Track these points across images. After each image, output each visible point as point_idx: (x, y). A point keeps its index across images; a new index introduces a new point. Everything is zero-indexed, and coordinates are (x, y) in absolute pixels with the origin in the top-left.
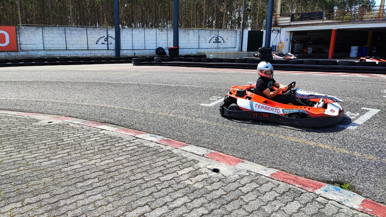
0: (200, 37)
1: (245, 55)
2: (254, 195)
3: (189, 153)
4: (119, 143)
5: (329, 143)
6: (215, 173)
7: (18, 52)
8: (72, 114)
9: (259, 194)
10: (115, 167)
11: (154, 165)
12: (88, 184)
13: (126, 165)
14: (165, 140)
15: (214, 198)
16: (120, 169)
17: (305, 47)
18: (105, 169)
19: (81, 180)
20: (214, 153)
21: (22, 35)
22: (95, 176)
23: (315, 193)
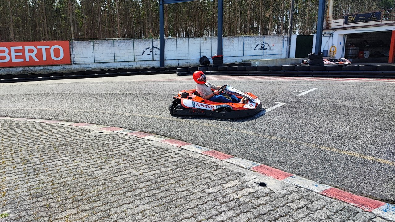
0: (245, 44)
1: (293, 61)
2: (304, 212)
3: (234, 166)
4: (165, 154)
5: (389, 158)
6: (262, 187)
7: (72, 66)
8: (120, 125)
9: (309, 211)
10: (161, 178)
11: (199, 177)
12: (136, 194)
13: (172, 176)
14: (210, 152)
15: (260, 213)
16: (167, 180)
17: (362, 50)
18: (152, 179)
19: (130, 190)
20: (261, 167)
21: (75, 49)
22: (143, 186)
23: (372, 213)
